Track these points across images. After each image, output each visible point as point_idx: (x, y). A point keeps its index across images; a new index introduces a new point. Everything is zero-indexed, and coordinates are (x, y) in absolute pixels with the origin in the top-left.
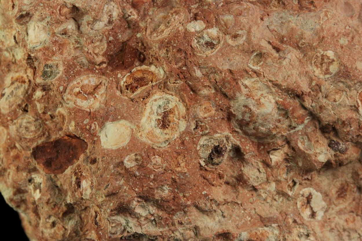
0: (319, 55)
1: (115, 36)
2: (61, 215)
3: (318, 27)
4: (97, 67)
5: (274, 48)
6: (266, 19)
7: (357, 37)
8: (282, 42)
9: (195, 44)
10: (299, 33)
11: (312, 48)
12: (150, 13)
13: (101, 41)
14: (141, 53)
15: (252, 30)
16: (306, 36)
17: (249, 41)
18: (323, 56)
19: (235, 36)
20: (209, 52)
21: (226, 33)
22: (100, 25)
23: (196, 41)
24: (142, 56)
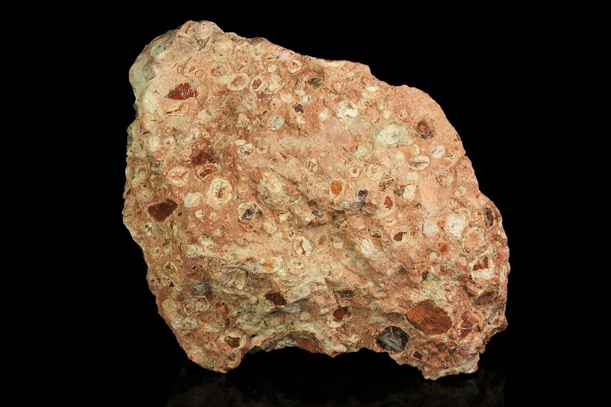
0: (307, 161)
1: (196, 147)
2: (162, 245)
3: (308, 146)
4: (186, 163)
5: (283, 156)
6: (280, 140)
7: (331, 153)
8: (288, 153)
9: (239, 152)
10: (298, 149)
11: (304, 157)
12: (217, 135)
13: (188, 149)
14: (210, 156)
15: (271, 146)
16: (301, 151)
17: (269, 152)
18: (310, 162)
19: (262, 149)
20: (246, 157)
21: (256, 147)
22: (188, 140)
23: (239, 151)
24: (210, 158)
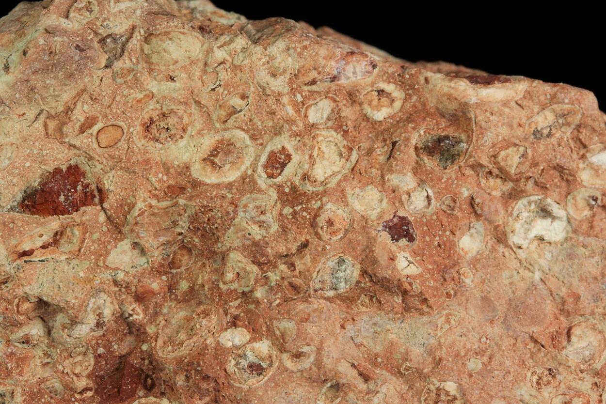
0: (432, 387)
1: (108, 347)
3: (433, 341)
4: (78, 396)
5: (361, 374)
6: (349, 326)
7: (498, 357)
8: (375, 364)
9: (231, 367)
10: (402, 350)
11: (422, 376)
12: (165, 311)
13: (85, 354)
14: (147, 376)
15: (325, 346)
16: (412, 356)
17: (318, 364)
18: (438, 389)
19: (298, 356)
20: (254, 381)
21: (282, 349)
22: (83, 330)
23: (233, 362)
24: (149, 381)
